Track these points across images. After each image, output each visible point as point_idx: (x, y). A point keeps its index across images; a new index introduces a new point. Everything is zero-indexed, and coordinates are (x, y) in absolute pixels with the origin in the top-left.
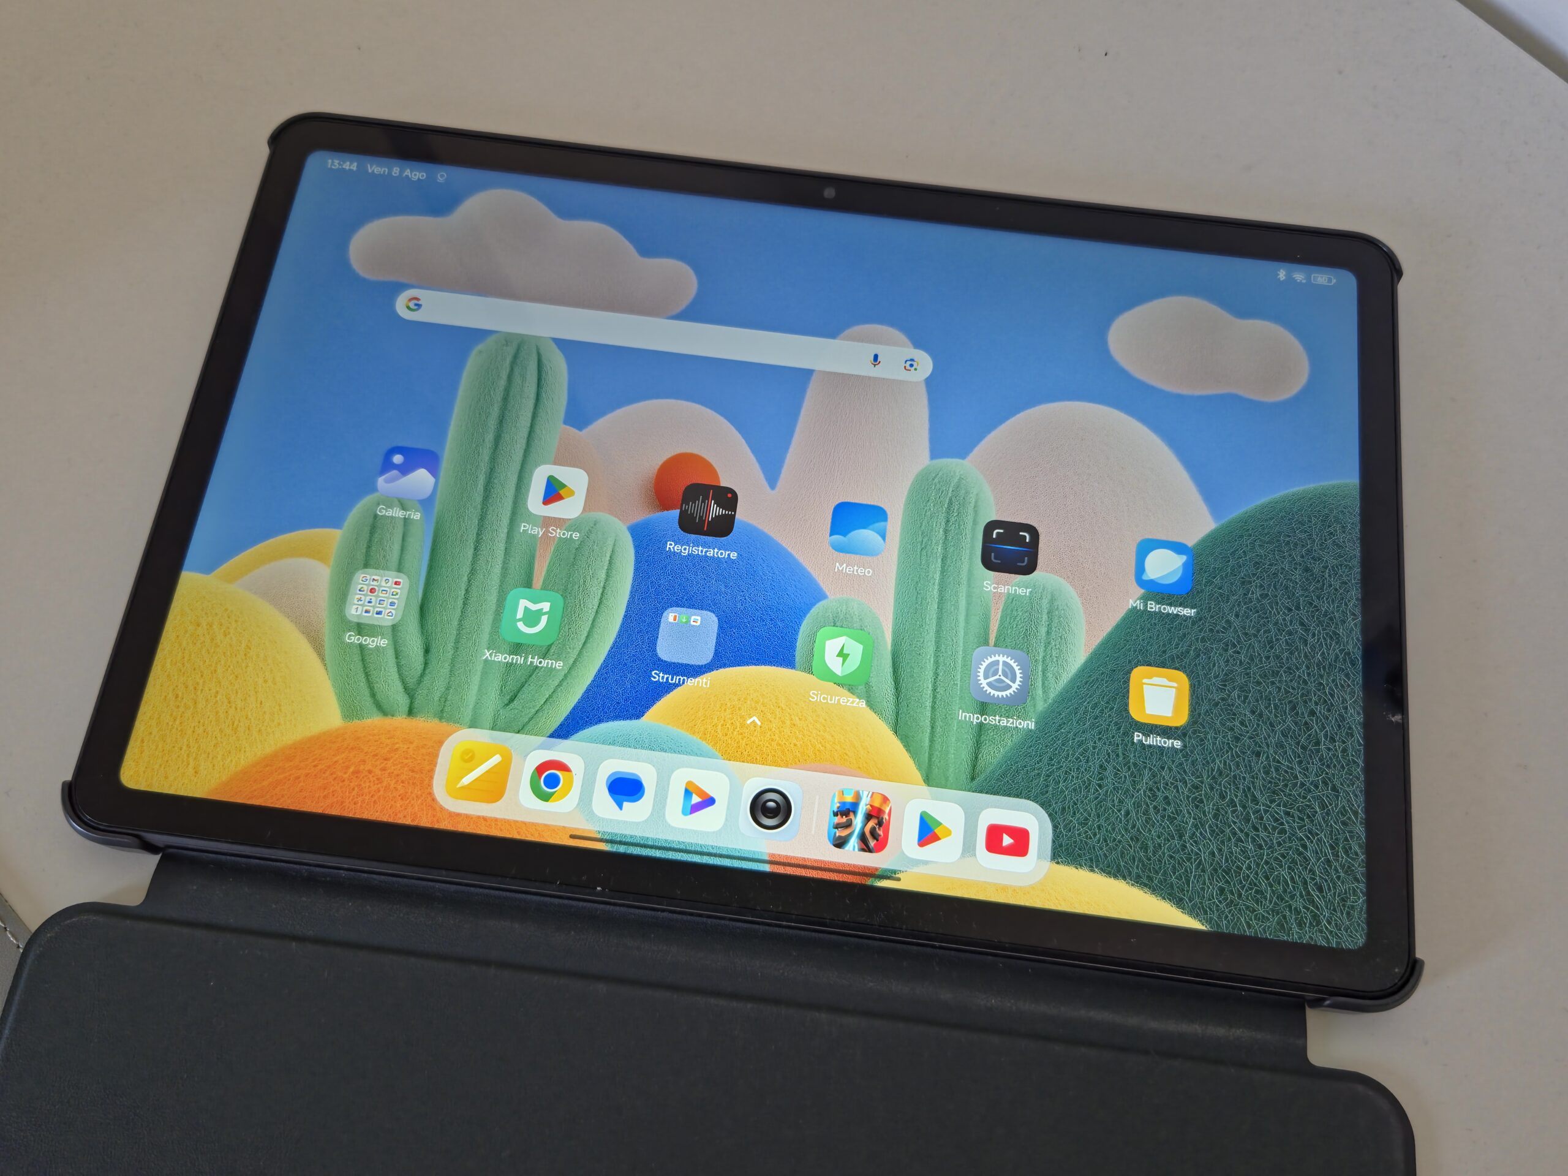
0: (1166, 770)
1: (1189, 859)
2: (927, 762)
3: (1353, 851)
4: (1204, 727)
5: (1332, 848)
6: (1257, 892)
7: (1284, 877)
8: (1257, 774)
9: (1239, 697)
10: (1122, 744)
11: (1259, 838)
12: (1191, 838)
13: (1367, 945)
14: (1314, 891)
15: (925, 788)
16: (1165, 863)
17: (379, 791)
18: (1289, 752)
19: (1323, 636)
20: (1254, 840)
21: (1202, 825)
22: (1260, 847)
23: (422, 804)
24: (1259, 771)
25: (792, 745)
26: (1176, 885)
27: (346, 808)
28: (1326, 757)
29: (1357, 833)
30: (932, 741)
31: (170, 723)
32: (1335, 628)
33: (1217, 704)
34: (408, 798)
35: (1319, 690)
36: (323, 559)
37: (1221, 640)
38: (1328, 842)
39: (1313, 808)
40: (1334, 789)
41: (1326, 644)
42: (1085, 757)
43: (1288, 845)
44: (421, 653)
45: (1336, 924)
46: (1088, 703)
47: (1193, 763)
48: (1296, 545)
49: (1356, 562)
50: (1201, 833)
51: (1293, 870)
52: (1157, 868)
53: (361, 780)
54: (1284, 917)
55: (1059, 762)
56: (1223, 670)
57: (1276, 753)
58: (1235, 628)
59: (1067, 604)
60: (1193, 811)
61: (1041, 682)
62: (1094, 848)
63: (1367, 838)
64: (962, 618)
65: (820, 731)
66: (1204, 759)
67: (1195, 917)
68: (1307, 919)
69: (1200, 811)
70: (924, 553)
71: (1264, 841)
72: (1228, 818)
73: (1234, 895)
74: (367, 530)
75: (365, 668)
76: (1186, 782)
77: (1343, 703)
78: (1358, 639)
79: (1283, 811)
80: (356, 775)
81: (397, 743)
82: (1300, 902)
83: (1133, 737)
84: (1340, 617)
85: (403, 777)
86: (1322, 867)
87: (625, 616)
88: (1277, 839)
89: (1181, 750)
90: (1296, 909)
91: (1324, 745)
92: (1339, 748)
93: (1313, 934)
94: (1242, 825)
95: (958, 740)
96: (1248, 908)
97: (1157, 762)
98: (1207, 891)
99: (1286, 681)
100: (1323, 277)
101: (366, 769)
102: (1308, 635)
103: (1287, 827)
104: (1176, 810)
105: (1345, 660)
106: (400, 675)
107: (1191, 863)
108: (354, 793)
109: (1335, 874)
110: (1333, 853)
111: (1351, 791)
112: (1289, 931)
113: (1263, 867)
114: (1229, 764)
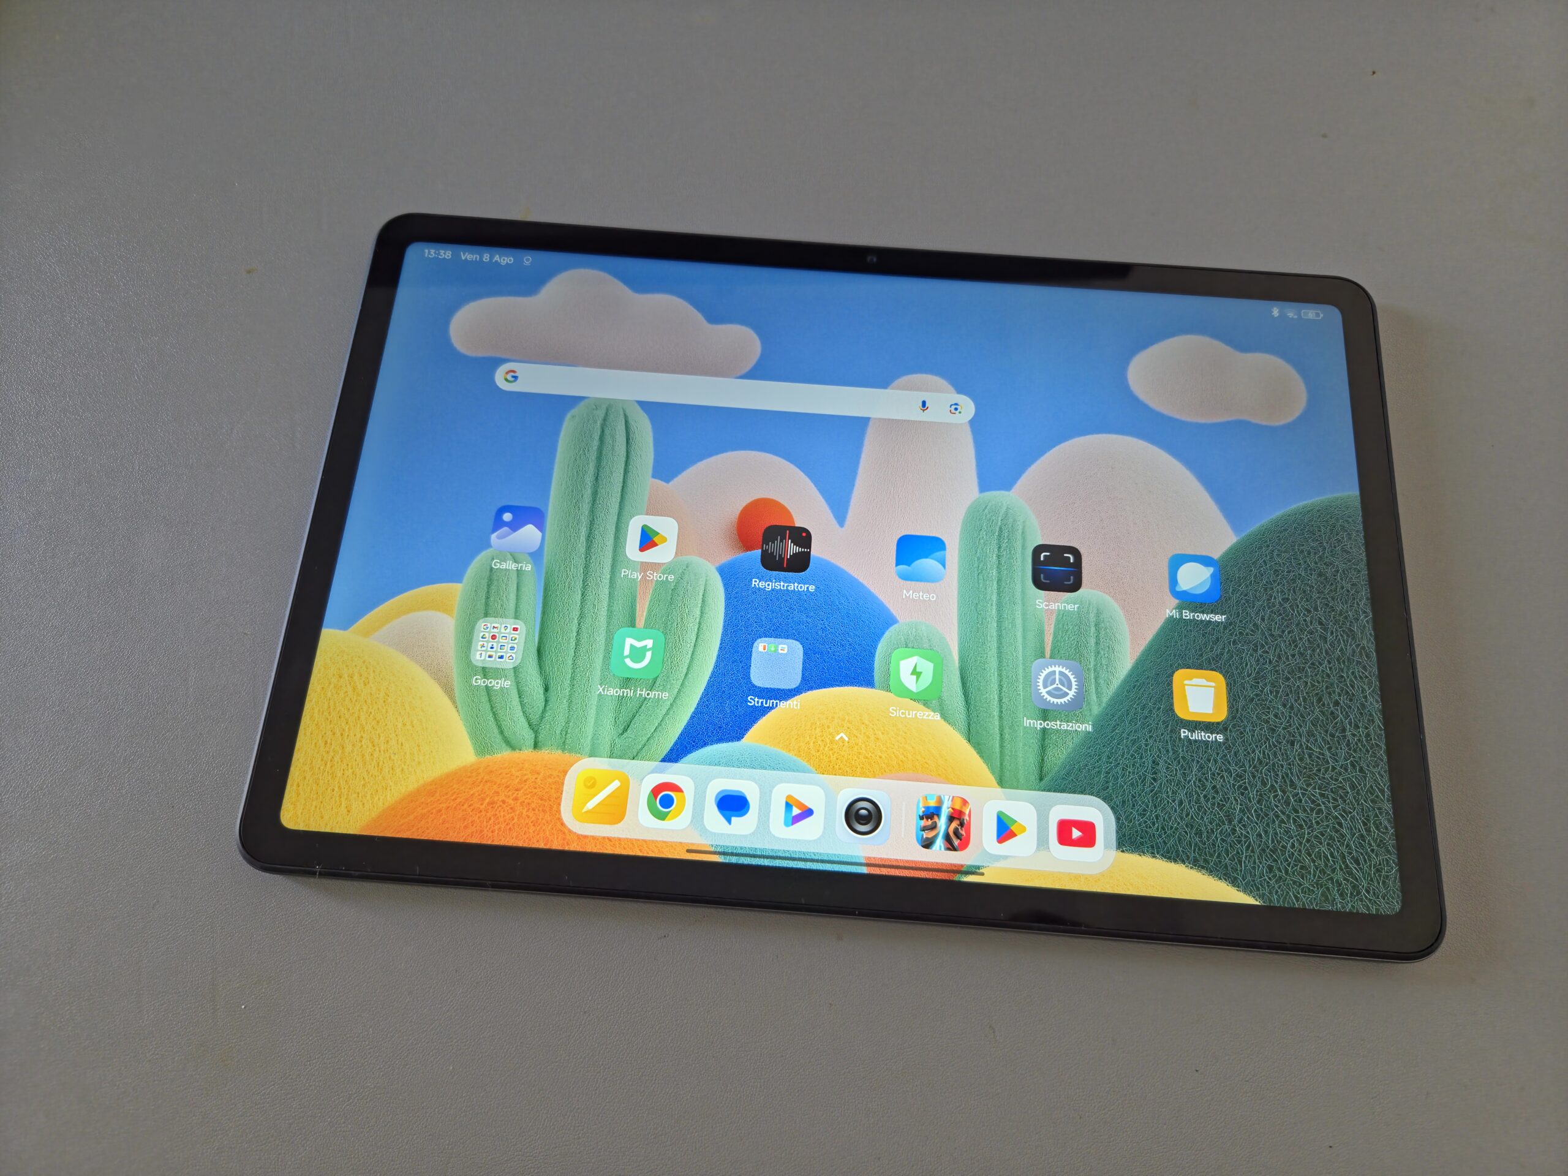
0: (1212, 762)
1: (1239, 842)
2: (999, 766)
3: (1383, 826)
4: (1242, 721)
5: (1365, 824)
6: (1302, 868)
7: (1323, 852)
8: (1293, 761)
9: (1271, 692)
10: (1171, 741)
11: (1299, 819)
12: (1240, 822)
13: (1401, 910)
14: (1352, 864)
15: (999, 790)
16: (1219, 846)
17: (513, 820)
18: (1319, 740)
19: (1341, 634)
20: (1295, 821)
21: (1248, 811)
22: (1301, 827)
23: (553, 829)
24: (1295, 758)
25: (878, 758)
26: (1230, 866)
27: (485, 835)
28: (1352, 742)
29: (1386, 810)
30: (1002, 746)
31: (322, 767)
32: (1350, 625)
33: (1252, 700)
34: (539, 824)
35: (1341, 682)
36: (447, 610)
37: (1250, 642)
38: (1360, 819)
39: (1344, 789)
40: (1361, 770)
41: (1344, 641)
42: (1138, 754)
43: (1325, 824)
44: (541, 691)
45: (1374, 893)
46: (1138, 705)
47: (1235, 754)
48: (1309, 553)
49: (1363, 566)
50: (1248, 817)
51: (1332, 847)
52: (1212, 851)
53: (496, 810)
54: (1328, 889)
55: (1116, 760)
56: (1255, 669)
57: (1308, 742)
58: (1262, 630)
59: (1111, 617)
60: (1239, 798)
61: (1094, 688)
62: (1154, 835)
63: (1394, 813)
64: (1019, 634)
65: (901, 743)
66: (1245, 750)
67: (1249, 895)
68: (1347, 890)
69: (1245, 797)
70: (981, 577)
71: (1304, 821)
72: (1271, 803)
73: (1281, 872)
74: (484, 582)
75: (492, 708)
76: (1231, 772)
77: (1363, 692)
78: (1370, 634)
79: (1319, 792)
80: (491, 806)
81: (525, 775)
82: (1340, 875)
83: (1180, 733)
84: (1354, 616)
85: (533, 805)
86: (1357, 842)
87: (720, 648)
88: (1315, 819)
89: (1224, 743)
90: (1337, 881)
91: (1350, 731)
93: (1354, 903)
94: (1284, 808)
95: (1025, 745)
96: (1295, 882)
97: (1203, 755)
98: (1258, 870)
99: (1311, 676)
100: (1311, 313)
101: (500, 799)
102: (1327, 633)
103: (1323, 807)
104: (1224, 798)
105: (1361, 654)
106: (523, 712)
107: (1242, 846)
108: (491, 822)
109: (1369, 848)
110: (1366, 829)
111: (1376, 772)
112: (1333, 902)
113: (1305, 845)
114: (1268, 754)
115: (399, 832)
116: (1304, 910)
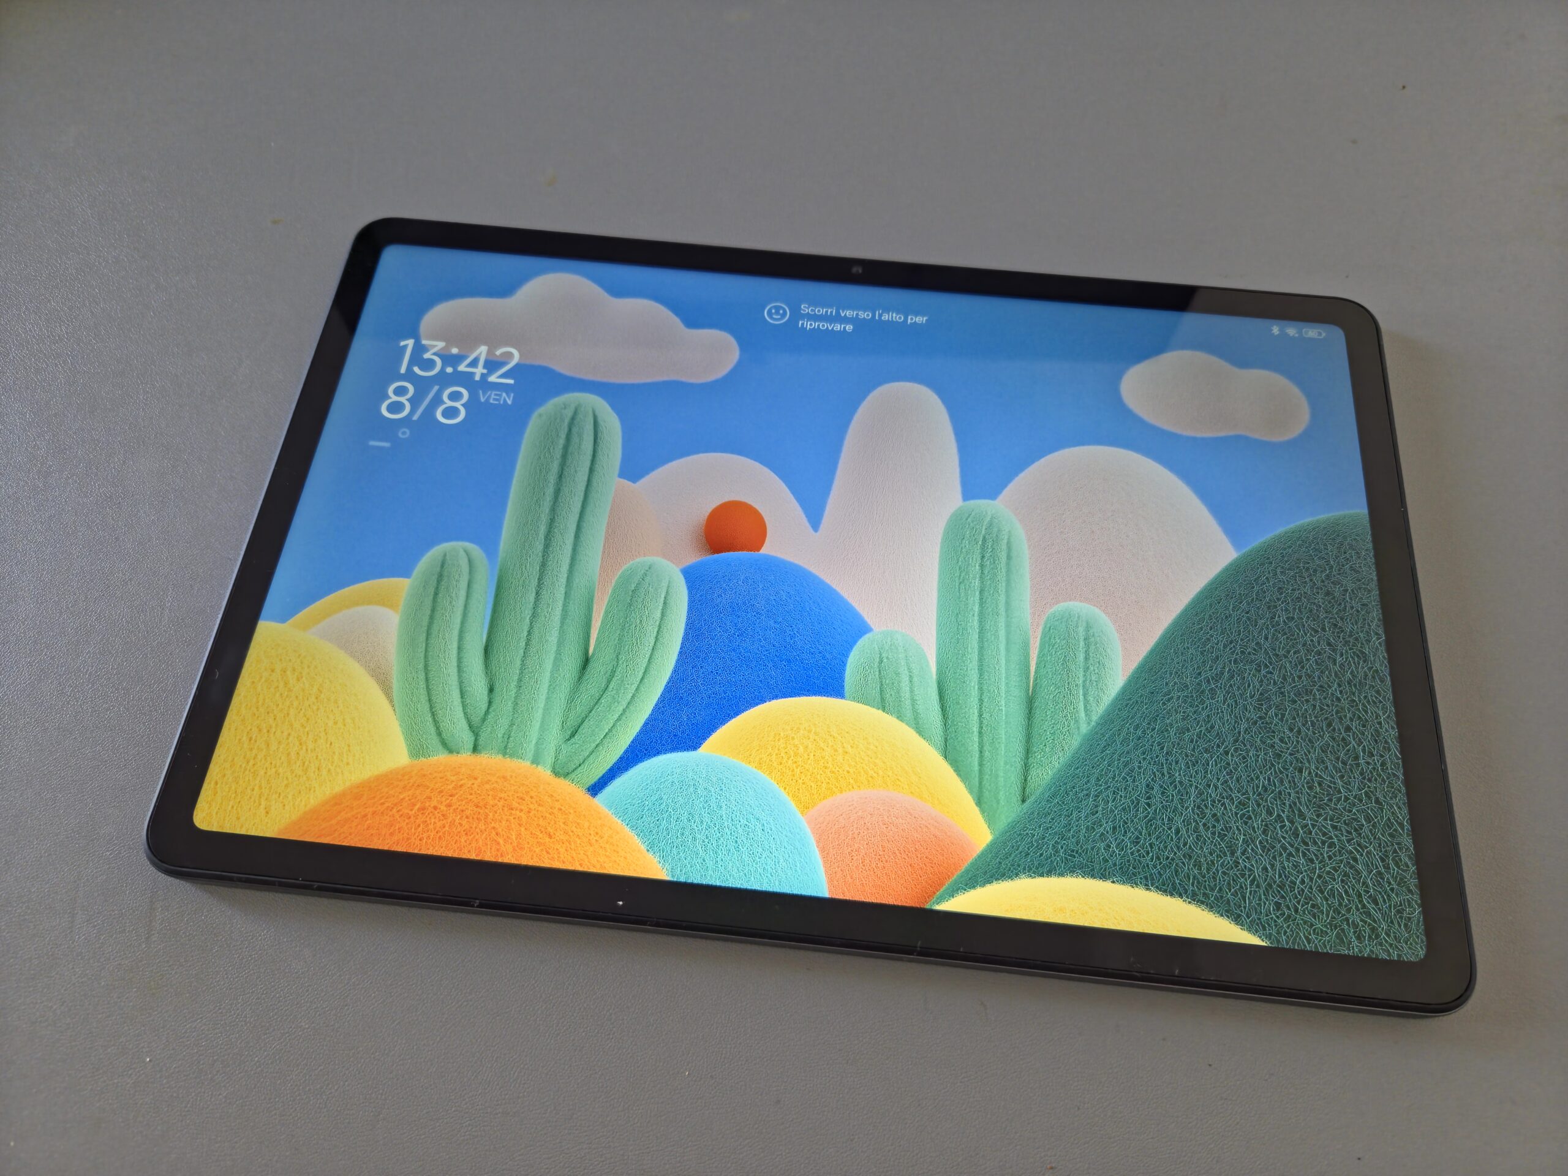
0: (1212, 788)
1: (1243, 876)
2: (978, 785)
3: (1403, 863)
4: (1245, 746)
5: (1383, 860)
6: (1313, 906)
7: (1338, 890)
8: (1301, 789)
9: (1276, 715)
10: (1166, 763)
11: (1309, 852)
12: (1243, 854)
13: (1426, 956)
14: (1370, 904)
16: (1220, 880)
17: (444, 827)
18: (1330, 767)
19: (1351, 655)
20: (1304, 855)
21: (1253, 841)
22: (1312, 861)
23: (486, 839)
24: (1303, 786)
25: (845, 773)
26: (1233, 901)
27: (412, 844)
28: (1367, 771)
29: (1406, 845)
30: (981, 765)
31: (243, 766)
32: (1361, 647)
33: (1255, 723)
34: (472, 834)
35: (1352, 707)
36: (392, 606)
37: (1252, 661)
38: (1378, 854)
39: (1359, 821)
40: (1377, 801)
41: (1354, 663)
42: (1131, 777)
43: (1338, 858)
44: (486, 692)
45: (1395, 937)
46: (1130, 724)
47: (1238, 780)
48: (1315, 571)
49: (1374, 585)
50: (1252, 849)
51: (1347, 884)
52: (1212, 885)
53: (427, 817)
54: (1343, 930)
55: (1106, 783)
56: (1258, 690)
57: (1318, 769)
58: (1266, 649)
59: (1102, 632)
60: (1242, 827)
61: (1083, 706)
62: (1148, 866)
63: (1415, 848)
64: (1002, 647)
65: (871, 758)
66: (1249, 776)
67: (1254, 934)
68: (1365, 932)
69: (1249, 827)
70: (962, 586)
71: (1315, 855)
72: (1277, 834)
73: (1290, 910)
74: (434, 578)
75: (431, 707)
76: (1232, 799)
77: (1377, 718)
78: (1384, 657)
79: (1331, 825)
80: (422, 812)
81: (461, 780)
82: (1356, 915)
84: (1365, 637)
85: (468, 812)
86: (1375, 879)
87: (680, 653)
88: (1327, 853)
90: (1353, 922)
91: (1364, 759)
92: (1378, 761)
93: (1373, 947)
94: (1292, 840)
95: (1006, 763)
96: (1305, 922)
97: (1202, 780)
98: (1264, 907)
99: (1320, 699)
100: (1312, 332)
101: (432, 805)
102: (1336, 655)
103: (1335, 840)
104: (1226, 827)
105: (1373, 677)
106: (465, 713)
107: (1246, 880)
108: (420, 829)
109: (1388, 886)
110: (1384, 866)
111: (1394, 803)
112: (1349, 945)
113: (1316, 881)
114: (1273, 781)
115: (320, 836)
116: (1316, 955)
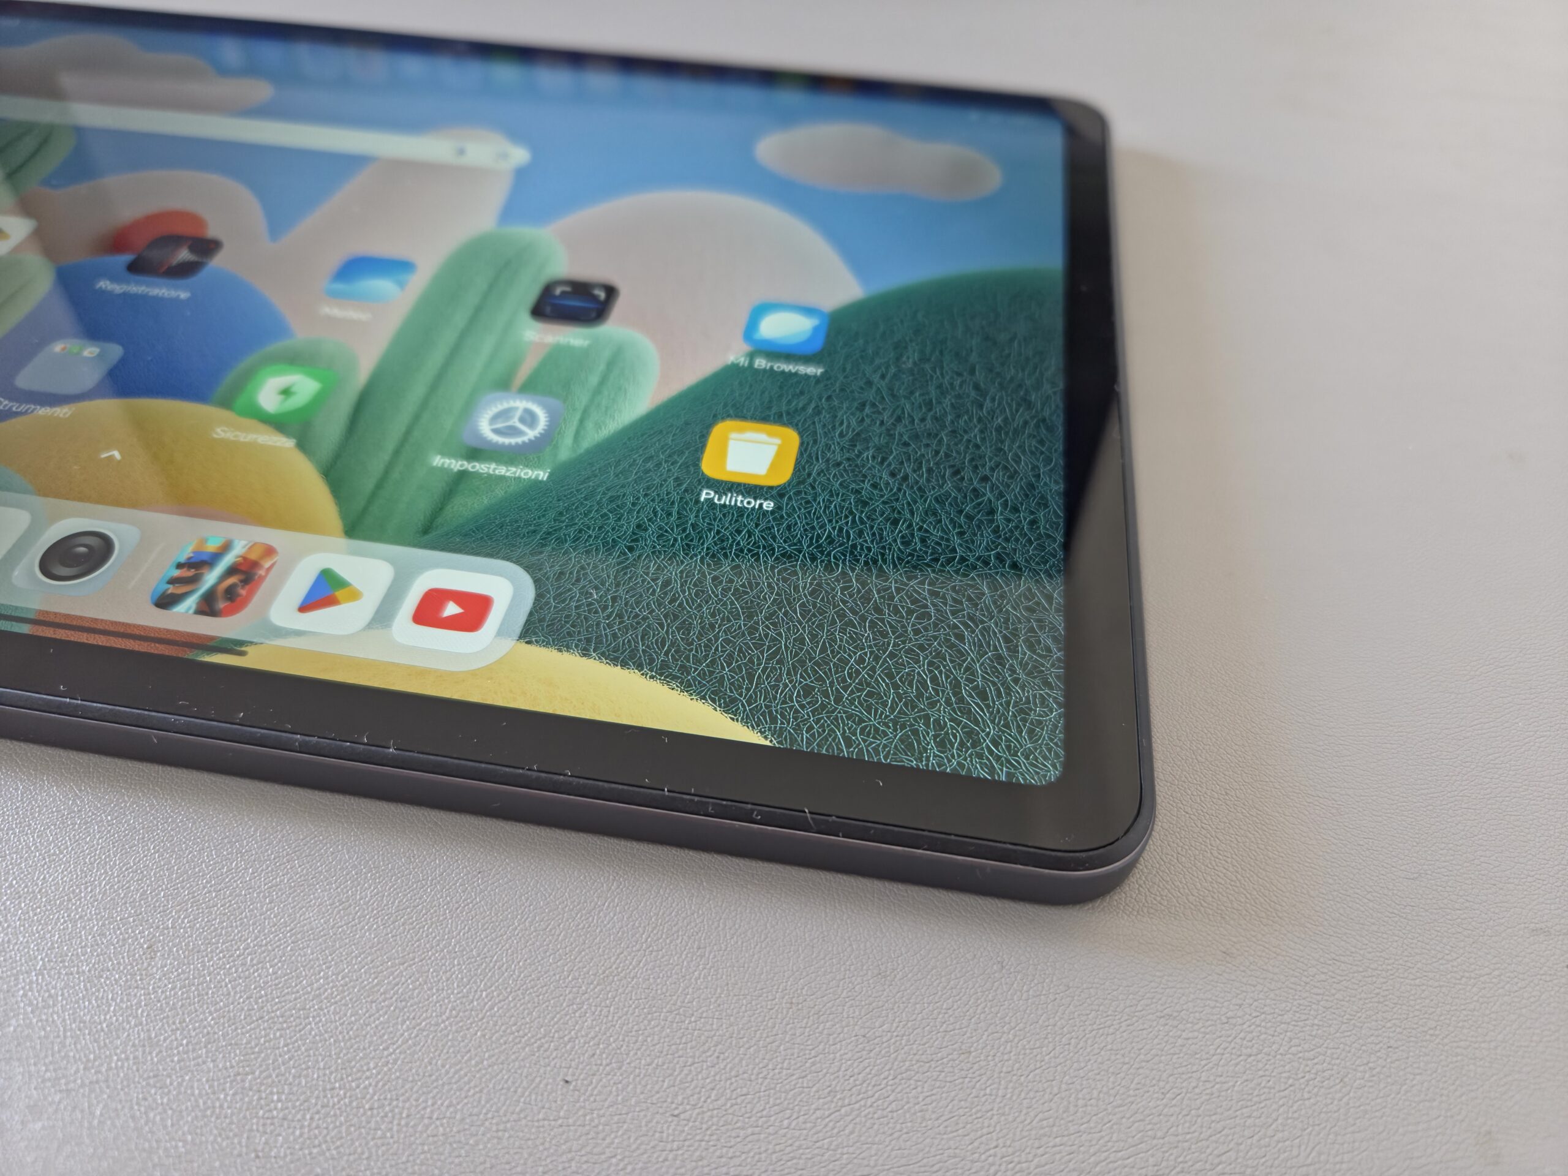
0: (745, 535)
1: (758, 646)
3: (1043, 645)
4: (813, 488)
5: (1007, 640)
6: (870, 695)
7: (919, 673)
8: (890, 544)
9: (874, 457)
10: (680, 503)
11: (883, 623)
12: (768, 619)
13: (1059, 780)
14: (972, 697)
15: (343, 542)
16: (716, 649)
18: (945, 521)
19: (1007, 402)
20: (873, 624)
21: (789, 603)
22: (884, 635)
24: (895, 541)
26: (729, 680)
29: (1051, 623)
32: (1025, 394)
33: (838, 464)
35: (998, 456)
37: (855, 400)
38: (1001, 632)
41: (1011, 410)
43: (931, 633)
45: (1008, 747)
46: (640, 455)
47: (789, 527)
50: (786, 613)
51: (938, 668)
52: (700, 656)
54: (915, 732)
55: (572, 519)
56: (854, 430)
57: (924, 522)
58: (879, 389)
60: (777, 585)
61: (573, 431)
62: (598, 625)
63: (1066, 629)
64: (480, 364)
66: (808, 524)
67: (753, 728)
68: (955, 737)
69: (789, 585)
70: (453, 302)
71: (891, 626)
72: (834, 594)
73: (829, 698)
76: (773, 549)
77: (1033, 470)
78: (1058, 406)
79: (928, 590)
82: (945, 712)
83: (699, 494)
84: (1033, 385)
86: (988, 665)
88: (913, 625)
89: (773, 512)
90: (937, 721)
91: (1002, 515)
92: (1025, 519)
93: (965, 759)
94: (857, 606)
95: (422, 489)
96: (851, 717)
97: (731, 525)
98: (783, 691)
99: (948, 444)
102: (986, 400)
103: (932, 610)
104: (751, 584)
105: (1037, 426)
107: (762, 653)
109: (1010, 676)
110: (1008, 648)
111: (1041, 570)
112: (920, 753)
113: (885, 661)
114: (847, 531)
116: (857, 765)
